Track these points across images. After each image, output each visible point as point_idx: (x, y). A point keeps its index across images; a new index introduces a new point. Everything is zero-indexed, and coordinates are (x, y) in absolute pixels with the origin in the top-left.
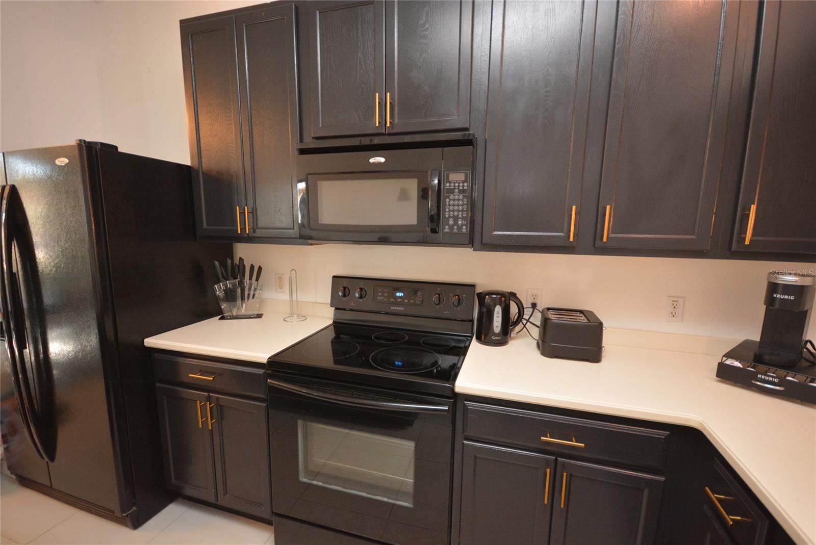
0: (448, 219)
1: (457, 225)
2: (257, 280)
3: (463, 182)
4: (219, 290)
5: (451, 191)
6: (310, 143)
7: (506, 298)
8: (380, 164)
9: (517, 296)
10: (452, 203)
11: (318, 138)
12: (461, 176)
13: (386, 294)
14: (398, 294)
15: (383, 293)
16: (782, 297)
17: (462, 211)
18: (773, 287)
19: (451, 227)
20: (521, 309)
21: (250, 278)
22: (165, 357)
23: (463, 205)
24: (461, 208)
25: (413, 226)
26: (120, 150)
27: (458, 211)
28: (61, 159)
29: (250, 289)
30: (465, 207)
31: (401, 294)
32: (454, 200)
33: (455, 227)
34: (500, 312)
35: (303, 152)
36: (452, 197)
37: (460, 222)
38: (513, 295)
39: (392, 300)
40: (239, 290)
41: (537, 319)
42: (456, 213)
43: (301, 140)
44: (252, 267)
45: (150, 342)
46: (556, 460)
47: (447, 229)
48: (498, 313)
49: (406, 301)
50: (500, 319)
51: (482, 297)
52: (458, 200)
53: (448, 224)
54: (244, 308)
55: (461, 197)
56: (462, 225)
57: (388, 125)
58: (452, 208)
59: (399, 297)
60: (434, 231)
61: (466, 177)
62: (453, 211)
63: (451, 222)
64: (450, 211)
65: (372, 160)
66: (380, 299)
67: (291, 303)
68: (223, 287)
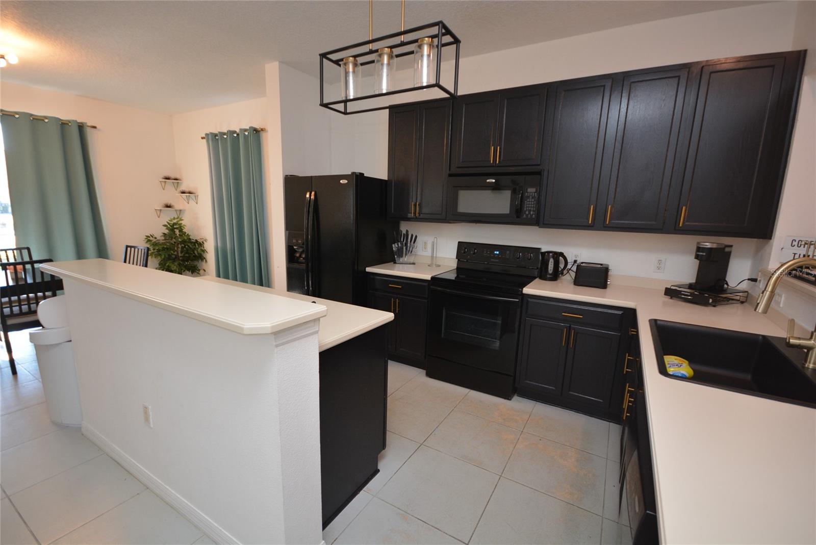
0: (526, 211)
1: (530, 214)
2: (414, 243)
3: (535, 193)
4: (395, 247)
5: (528, 197)
6: (454, 170)
7: (558, 256)
8: (492, 182)
9: (564, 254)
11: (458, 167)
12: (533, 190)
13: (488, 252)
14: (495, 252)
16: (701, 254)
17: (533, 207)
19: (527, 215)
20: (566, 263)
21: (411, 242)
22: (372, 276)
23: (534, 204)
24: (532, 206)
25: (508, 214)
26: (365, 175)
27: (531, 207)
28: (344, 180)
29: (410, 248)
30: (535, 205)
31: (498, 253)
32: (529, 202)
33: (529, 215)
34: (553, 263)
35: (450, 175)
36: (528, 200)
37: (532, 213)
38: (562, 254)
39: (492, 255)
40: (404, 248)
41: (574, 268)
42: (530, 208)
43: (449, 170)
44: (412, 235)
45: (368, 269)
46: (570, 326)
47: (525, 216)
48: (551, 262)
49: (500, 256)
50: (553, 266)
51: (543, 254)
52: (532, 202)
53: (525, 214)
54: (405, 259)
55: (533, 200)
56: (533, 214)
57: (497, 162)
58: (528, 206)
59: (496, 254)
60: (518, 217)
61: (536, 191)
62: (529, 207)
63: (527, 213)
64: (527, 207)
65: (488, 181)
66: (485, 254)
67: (432, 257)
68: (397, 246)
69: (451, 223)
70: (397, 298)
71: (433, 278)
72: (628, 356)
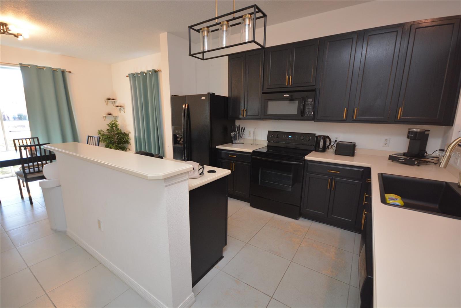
0: (306, 113)
2: (243, 132)
3: (312, 102)
5: (308, 104)
6: (266, 90)
7: (325, 138)
8: (287, 96)
9: (329, 137)
10: (308, 108)
11: (267, 88)
12: (311, 100)
13: (285, 137)
14: (289, 137)
15: (284, 136)
16: (411, 135)
17: (311, 110)
18: (409, 132)
19: (307, 115)
20: (330, 142)
21: (241, 131)
22: (219, 151)
23: (311, 108)
24: (310, 109)
25: (296, 114)
26: (215, 94)
27: (310, 110)
28: (203, 97)
29: (241, 134)
31: (291, 137)
33: (309, 115)
34: (323, 141)
35: (263, 93)
36: (308, 106)
37: (310, 113)
38: (328, 137)
39: (288, 138)
40: (238, 135)
41: (335, 145)
43: (263, 90)
44: (242, 128)
45: (218, 147)
46: (332, 178)
47: (306, 115)
48: (322, 142)
49: (292, 139)
50: (322, 144)
51: (317, 137)
54: (238, 141)
55: (311, 106)
57: (290, 85)
58: (308, 109)
59: (290, 137)
60: (302, 116)
61: (313, 100)
62: (308, 110)
63: (307, 113)
64: (307, 110)
66: (284, 138)
67: (254, 140)
68: (233, 134)
69: (264, 120)
70: (234, 163)
71: (254, 151)
72: (366, 195)
